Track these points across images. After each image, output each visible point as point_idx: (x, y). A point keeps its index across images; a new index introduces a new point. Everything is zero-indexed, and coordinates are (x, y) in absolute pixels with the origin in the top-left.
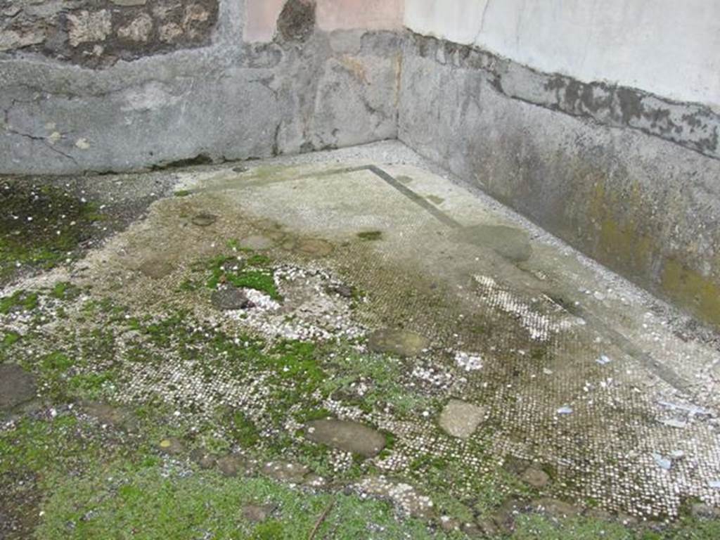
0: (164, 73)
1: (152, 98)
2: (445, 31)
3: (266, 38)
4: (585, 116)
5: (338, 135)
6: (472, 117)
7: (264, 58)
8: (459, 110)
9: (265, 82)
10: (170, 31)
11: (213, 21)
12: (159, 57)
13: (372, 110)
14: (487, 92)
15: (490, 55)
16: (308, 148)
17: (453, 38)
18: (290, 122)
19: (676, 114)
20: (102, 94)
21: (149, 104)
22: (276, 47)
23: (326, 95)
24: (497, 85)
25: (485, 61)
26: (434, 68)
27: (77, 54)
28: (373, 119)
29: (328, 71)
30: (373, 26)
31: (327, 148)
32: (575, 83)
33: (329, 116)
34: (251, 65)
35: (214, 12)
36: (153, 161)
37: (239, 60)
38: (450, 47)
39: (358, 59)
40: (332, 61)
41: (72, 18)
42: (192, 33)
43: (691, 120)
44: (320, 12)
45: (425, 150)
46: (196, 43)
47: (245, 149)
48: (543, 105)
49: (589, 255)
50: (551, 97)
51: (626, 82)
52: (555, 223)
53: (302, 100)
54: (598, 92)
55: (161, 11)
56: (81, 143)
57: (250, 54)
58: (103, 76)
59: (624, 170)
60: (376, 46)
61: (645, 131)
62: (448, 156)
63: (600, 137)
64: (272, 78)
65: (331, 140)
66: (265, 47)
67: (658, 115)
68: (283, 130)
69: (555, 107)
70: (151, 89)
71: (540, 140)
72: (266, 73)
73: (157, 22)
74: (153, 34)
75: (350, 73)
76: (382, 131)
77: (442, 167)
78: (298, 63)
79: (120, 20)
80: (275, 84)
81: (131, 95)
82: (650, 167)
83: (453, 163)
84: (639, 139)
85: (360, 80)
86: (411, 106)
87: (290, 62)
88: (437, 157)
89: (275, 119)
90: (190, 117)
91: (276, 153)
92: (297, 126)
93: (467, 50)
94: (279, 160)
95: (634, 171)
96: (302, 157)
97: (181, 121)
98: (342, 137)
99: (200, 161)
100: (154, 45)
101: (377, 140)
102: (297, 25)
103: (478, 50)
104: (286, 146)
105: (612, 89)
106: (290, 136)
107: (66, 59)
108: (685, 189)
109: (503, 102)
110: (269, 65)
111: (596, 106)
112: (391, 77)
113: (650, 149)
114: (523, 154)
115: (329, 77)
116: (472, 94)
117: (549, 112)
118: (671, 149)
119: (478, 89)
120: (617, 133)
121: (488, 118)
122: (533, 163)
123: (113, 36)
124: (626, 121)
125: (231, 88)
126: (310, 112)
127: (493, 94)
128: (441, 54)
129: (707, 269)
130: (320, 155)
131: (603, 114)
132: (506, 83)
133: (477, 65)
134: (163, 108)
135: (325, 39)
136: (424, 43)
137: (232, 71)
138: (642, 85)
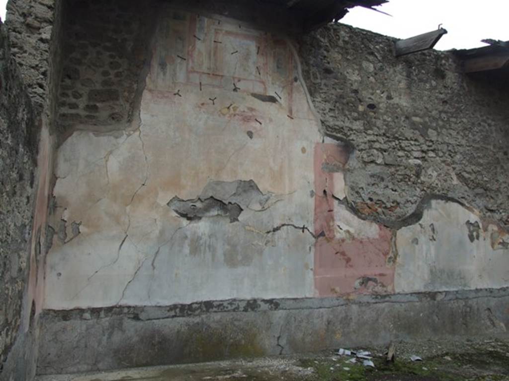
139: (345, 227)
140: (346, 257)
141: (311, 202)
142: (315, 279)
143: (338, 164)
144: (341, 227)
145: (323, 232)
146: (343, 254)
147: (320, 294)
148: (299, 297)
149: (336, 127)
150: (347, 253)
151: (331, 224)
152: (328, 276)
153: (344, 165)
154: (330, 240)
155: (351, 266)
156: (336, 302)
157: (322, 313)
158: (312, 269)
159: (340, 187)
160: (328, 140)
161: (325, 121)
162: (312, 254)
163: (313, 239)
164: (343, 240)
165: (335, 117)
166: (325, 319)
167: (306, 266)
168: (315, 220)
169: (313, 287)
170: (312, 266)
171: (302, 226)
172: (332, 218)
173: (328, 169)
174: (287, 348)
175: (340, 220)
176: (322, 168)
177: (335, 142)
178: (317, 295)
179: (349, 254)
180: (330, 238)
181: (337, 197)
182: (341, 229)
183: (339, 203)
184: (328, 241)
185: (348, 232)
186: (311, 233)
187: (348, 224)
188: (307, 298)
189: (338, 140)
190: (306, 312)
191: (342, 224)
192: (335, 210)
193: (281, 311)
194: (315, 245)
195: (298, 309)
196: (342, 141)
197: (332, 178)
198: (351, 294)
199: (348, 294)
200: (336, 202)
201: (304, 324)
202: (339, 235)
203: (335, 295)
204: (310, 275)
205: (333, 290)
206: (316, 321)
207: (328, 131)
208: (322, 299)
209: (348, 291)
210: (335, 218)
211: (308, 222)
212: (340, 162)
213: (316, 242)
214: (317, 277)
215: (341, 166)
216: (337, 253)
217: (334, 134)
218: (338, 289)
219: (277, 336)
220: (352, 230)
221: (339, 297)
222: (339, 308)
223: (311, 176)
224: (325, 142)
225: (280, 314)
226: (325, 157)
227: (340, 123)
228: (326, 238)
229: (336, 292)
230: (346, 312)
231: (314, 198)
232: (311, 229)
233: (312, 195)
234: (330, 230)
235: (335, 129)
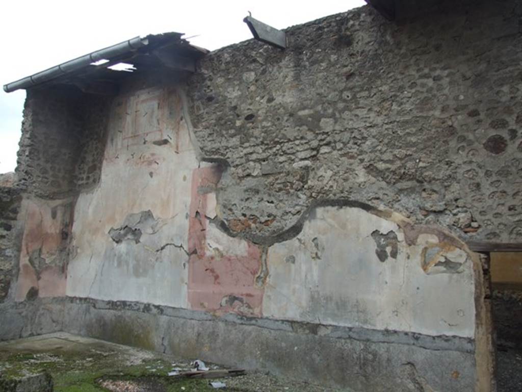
2: (78, 295)
3: (22, 300)
4: (116, 309)
5: (43, 330)
6: (88, 317)
7: (21, 306)
8: (83, 316)
9: (20, 314)
11: (6, 296)
13: (54, 321)
14: (92, 309)
15: (92, 299)
16: (32, 335)
17: (82, 296)
18: (27, 326)
19: (133, 304)
22: (25, 302)
23: (40, 317)
24: (94, 307)
25: (91, 301)
26: (76, 306)
28: (54, 324)
29: (41, 310)
30: (56, 296)
31: (39, 335)
32: (113, 302)
33: (40, 324)
34: (16, 309)
35: (6, 294)
37: (12, 307)
38: (81, 299)
39: (50, 306)
40: (42, 307)
43: (135, 305)
44: (40, 292)
45: (72, 331)
47: (10, 336)
48: (106, 309)
49: (119, 343)
50: (108, 307)
51: (123, 299)
52: (110, 339)
53: (32, 319)
54: (118, 303)
57: (16, 305)
59: (125, 320)
60: (56, 301)
61: (128, 309)
62: (80, 331)
63: (119, 313)
64: (22, 312)
65: (39, 332)
66: (22, 303)
67: (130, 305)
68: (24, 329)
69: (109, 309)
71: (106, 318)
72: (20, 311)
75: (48, 310)
76: (57, 329)
77: (79, 335)
78: (31, 307)
80: (23, 314)
82: (130, 317)
83: (82, 333)
84: (127, 311)
85: (51, 312)
86: (68, 320)
87: (29, 307)
88: (76, 332)
89: (22, 325)
91: (21, 337)
92: (29, 327)
93: (86, 299)
94: (21, 339)
95: (127, 319)
96: (29, 338)
98: (44, 331)
101: (55, 332)
102: (32, 296)
103: (90, 299)
104: (24, 335)
105: (121, 302)
106: (26, 331)
108: (136, 320)
109: (96, 311)
110: (22, 308)
112: (61, 311)
113: (129, 313)
114: (102, 323)
115: (41, 311)
116: (87, 310)
117: (107, 310)
118: (133, 312)
119: (89, 309)
120: (123, 311)
121: (92, 316)
122: (105, 324)
124: (124, 308)
125: (8, 316)
126: (34, 323)
128: (78, 301)
129: (142, 336)
130: (35, 337)
131: (119, 308)
132: (97, 306)
133: (89, 302)
135: (41, 300)
136: (72, 299)
137: (10, 310)
138: (126, 299)
139: (215, 245)
140: (215, 274)
141: (187, 223)
142: (188, 292)
143: (211, 184)
144: (211, 245)
145: (196, 250)
146: (212, 271)
147: (192, 306)
148: (176, 306)
149: (214, 150)
150: (215, 270)
151: (203, 242)
152: (199, 291)
153: (216, 185)
154: (201, 257)
155: (219, 283)
156: (205, 317)
157: (194, 325)
158: (186, 283)
159: (212, 207)
160: (204, 164)
161: (204, 147)
162: (187, 269)
163: (187, 256)
164: (212, 258)
165: (213, 140)
166: (196, 330)
167: (182, 280)
168: (189, 239)
169: (186, 300)
170: (186, 281)
171: (180, 245)
172: (205, 238)
173: (202, 191)
174: (168, 348)
175: (211, 238)
176: (198, 192)
177: (210, 164)
178: (189, 307)
179: (218, 272)
180: (201, 256)
181: (209, 216)
182: (211, 247)
183: (210, 222)
184: (200, 258)
185: (217, 249)
186: (185, 251)
187: (218, 242)
188: (182, 309)
189: (211, 162)
190: (182, 321)
191: (212, 242)
192: (207, 229)
193: (165, 316)
194: (188, 262)
195: (175, 317)
196: (215, 162)
197: (205, 200)
198: (217, 311)
199: (215, 311)
200: (208, 221)
201: (180, 331)
202: (209, 253)
203: (204, 310)
204: (185, 288)
205: (202, 304)
206: (189, 331)
207: (207, 155)
208: (193, 312)
209: (215, 308)
210: (207, 237)
211: (184, 240)
212: (212, 183)
213: (190, 259)
214: (190, 291)
215: (214, 186)
216: (206, 270)
217: (213, 157)
218: (206, 304)
219: (162, 336)
220: (221, 248)
221: (208, 312)
222: (208, 322)
223: (189, 200)
224: (201, 167)
225: (163, 319)
226: (200, 180)
227: (217, 145)
228: (198, 256)
229: (205, 307)
230: (213, 328)
231: (188, 219)
232: (186, 247)
233: (187, 217)
234: (202, 248)
235: (213, 152)
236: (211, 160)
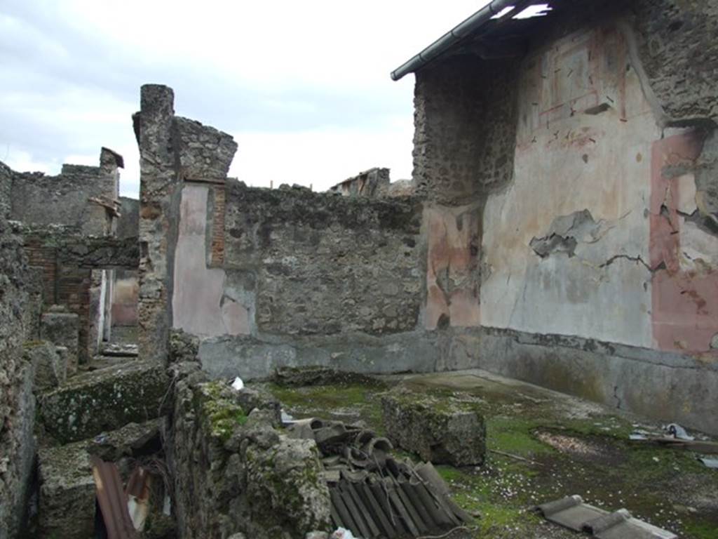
0: (400, 340)
1: (395, 348)
2: (495, 325)
3: (433, 329)
4: (546, 345)
6: (509, 353)
7: (432, 335)
8: (504, 352)
9: (432, 344)
10: (403, 325)
12: (398, 334)
13: (469, 356)
14: (514, 343)
15: (514, 331)
16: (446, 370)
17: (500, 327)
18: (440, 359)
19: (569, 339)
20: (381, 346)
21: (395, 350)
22: (436, 331)
23: (453, 350)
24: (517, 340)
25: (512, 333)
26: (493, 339)
27: (374, 332)
28: (470, 359)
29: (454, 341)
30: (469, 325)
31: (453, 370)
32: (542, 335)
33: (454, 357)
34: (428, 338)
35: (416, 321)
36: (394, 370)
37: (424, 336)
38: (499, 330)
39: (464, 337)
40: (455, 337)
41: (374, 321)
42: (409, 326)
43: (573, 340)
44: (451, 320)
45: (491, 370)
46: (411, 329)
47: (424, 369)
48: (533, 344)
50: (535, 341)
51: (555, 332)
53: (445, 351)
54: (548, 337)
55: (401, 319)
56: (372, 362)
57: (427, 334)
58: (381, 339)
59: (559, 360)
60: (470, 332)
61: (562, 346)
62: (501, 369)
63: (551, 350)
64: (434, 343)
65: (454, 367)
66: (433, 332)
67: (565, 340)
68: (438, 362)
69: (537, 344)
70: (396, 345)
71: (533, 356)
72: (432, 340)
73: (399, 322)
74: (398, 326)
75: (462, 342)
76: (473, 365)
77: (500, 374)
78: (444, 337)
79: (388, 322)
80: (436, 345)
81: (389, 347)
82: (566, 356)
83: (503, 372)
84: (562, 348)
85: (465, 345)
86: (485, 355)
87: (441, 337)
88: (496, 371)
89: (435, 357)
90: (407, 355)
91: (435, 371)
92: (443, 361)
93: (505, 330)
94: (436, 374)
95: (562, 358)
96: (444, 373)
97: (404, 357)
98: (458, 366)
99: (409, 372)
100: (398, 330)
101: (471, 368)
102: (443, 324)
103: (510, 330)
104: (439, 369)
105: (552, 335)
106: (440, 365)
107: (371, 334)
108: (575, 360)
109: (520, 345)
110: (433, 338)
111: (549, 341)
112: (476, 344)
113: (564, 351)
114: (528, 362)
115: (454, 343)
116: (509, 345)
117: (534, 346)
118: (571, 350)
119: (511, 343)
120: (555, 348)
121: (515, 352)
122: (532, 363)
123: (385, 326)
124: (557, 344)
125: (420, 346)
126: (448, 355)
127: (516, 344)
128: (496, 333)
129: (584, 382)
130: (451, 372)
131: (551, 343)
132: (520, 339)
133: (509, 335)
134: (399, 352)
135: (453, 328)
136: (489, 330)
137: (422, 340)
138: (560, 333)
139: (695, 255)
140: (697, 299)
141: (646, 224)
142: (654, 326)
143: (685, 162)
144: (689, 255)
145: (663, 263)
146: (693, 294)
147: (660, 345)
148: (635, 345)
149: (688, 106)
150: (698, 293)
151: (675, 251)
152: (672, 323)
153: (694, 161)
154: (673, 273)
155: (706, 313)
156: (683, 362)
157: (664, 372)
158: (649, 312)
159: (689, 195)
160: (671, 132)
161: (669, 104)
162: (649, 292)
163: (649, 272)
164: (692, 274)
165: (685, 91)
166: (668, 380)
167: (643, 308)
168: (651, 248)
169: (651, 336)
170: (650, 308)
171: (636, 257)
172: (677, 244)
173: (670, 174)
174: (624, 403)
175: (689, 244)
176: (662, 175)
177: (681, 130)
178: (656, 347)
179: (702, 295)
180: (673, 271)
181: (683, 211)
182: (689, 258)
183: (686, 220)
184: (670, 276)
185: (701, 261)
186: (646, 265)
187: (701, 248)
188: (644, 348)
189: (684, 127)
190: (645, 366)
191: (691, 249)
192: (681, 231)
193: (617, 358)
194: (652, 281)
195: (636, 359)
196: (690, 126)
197: (676, 186)
198: (705, 355)
199: (700, 354)
200: (682, 219)
201: (642, 380)
202: (685, 267)
203: (680, 352)
204: (647, 319)
205: (677, 344)
206: (656, 380)
207: (674, 117)
208: (662, 354)
209: (701, 349)
210: (681, 242)
211: (642, 250)
212: (687, 158)
213: (653, 277)
214: (656, 323)
215: (691, 163)
216: (683, 293)
217: (685, 117)
218: (684, 343)
219: (614, 385)
220: (707, 259)
221: (687, 355)
222: (688, 371)
223: (647, 189)
224: (665, 136)
225: (615, 361)
226: (665, 158)
227: (691, 98)
228: (668, 272)
229: (681, 348)
230: (698, 380)
231: (648, 218)
232: (646, 260)
233: (646, 216)
234: (673, 261)
235: (686, 110)
236: (683, 124)
